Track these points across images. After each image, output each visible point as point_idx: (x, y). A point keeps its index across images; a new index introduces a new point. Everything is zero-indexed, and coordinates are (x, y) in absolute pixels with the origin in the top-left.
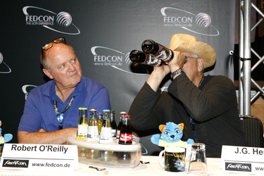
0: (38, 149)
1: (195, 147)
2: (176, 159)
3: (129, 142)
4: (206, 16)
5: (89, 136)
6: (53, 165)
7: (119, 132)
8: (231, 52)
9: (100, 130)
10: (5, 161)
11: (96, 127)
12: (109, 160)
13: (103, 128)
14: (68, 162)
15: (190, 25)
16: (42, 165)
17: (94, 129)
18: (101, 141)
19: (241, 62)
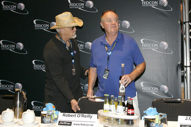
0: (76, 116)
1: (161, 116)
2: (151, 122)
3: (133, 114)
4: (165, 43)
5: (110, 110)
6: (84, 125)
7: (127, 108)
8: (179, 63)
9: (116, 107)
10: (59, 122)
11: (114, 105)
13: (118, 106)
14: (92, 123)
15: (156, 48)
16: (79, 125)
17: (113, 107)
18: (117, 113)
19: (185, 68)
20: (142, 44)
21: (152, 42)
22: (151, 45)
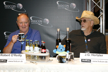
0: (10, 55)
1: (70, 54)
2: (63, 58)
3: (45, 52)
4: (74, 4)
5: (30, 50)
6: (16, 61)
7: (41, 49)
9: (34, 48)
11: (32, 47)
12: (38, 59)
14: (22, 60)
15: (68, 8)
16: (12, 61)
18: (34, 52)
20: (58, 5)
21: (65, 4)
22: (64, 6)
